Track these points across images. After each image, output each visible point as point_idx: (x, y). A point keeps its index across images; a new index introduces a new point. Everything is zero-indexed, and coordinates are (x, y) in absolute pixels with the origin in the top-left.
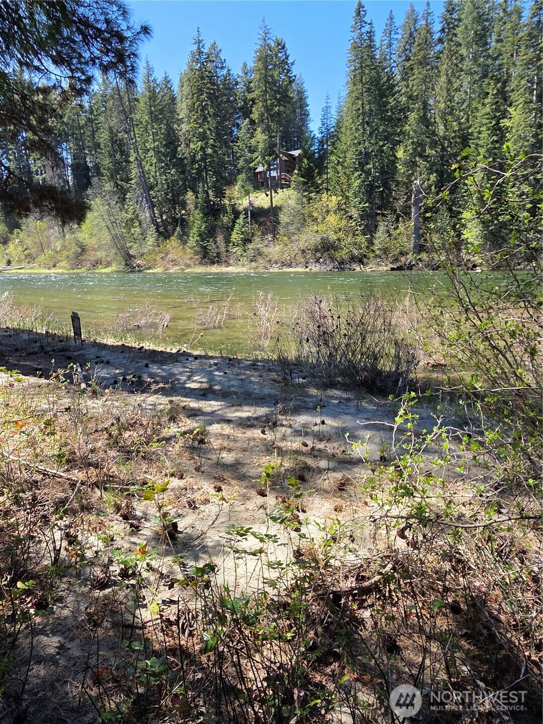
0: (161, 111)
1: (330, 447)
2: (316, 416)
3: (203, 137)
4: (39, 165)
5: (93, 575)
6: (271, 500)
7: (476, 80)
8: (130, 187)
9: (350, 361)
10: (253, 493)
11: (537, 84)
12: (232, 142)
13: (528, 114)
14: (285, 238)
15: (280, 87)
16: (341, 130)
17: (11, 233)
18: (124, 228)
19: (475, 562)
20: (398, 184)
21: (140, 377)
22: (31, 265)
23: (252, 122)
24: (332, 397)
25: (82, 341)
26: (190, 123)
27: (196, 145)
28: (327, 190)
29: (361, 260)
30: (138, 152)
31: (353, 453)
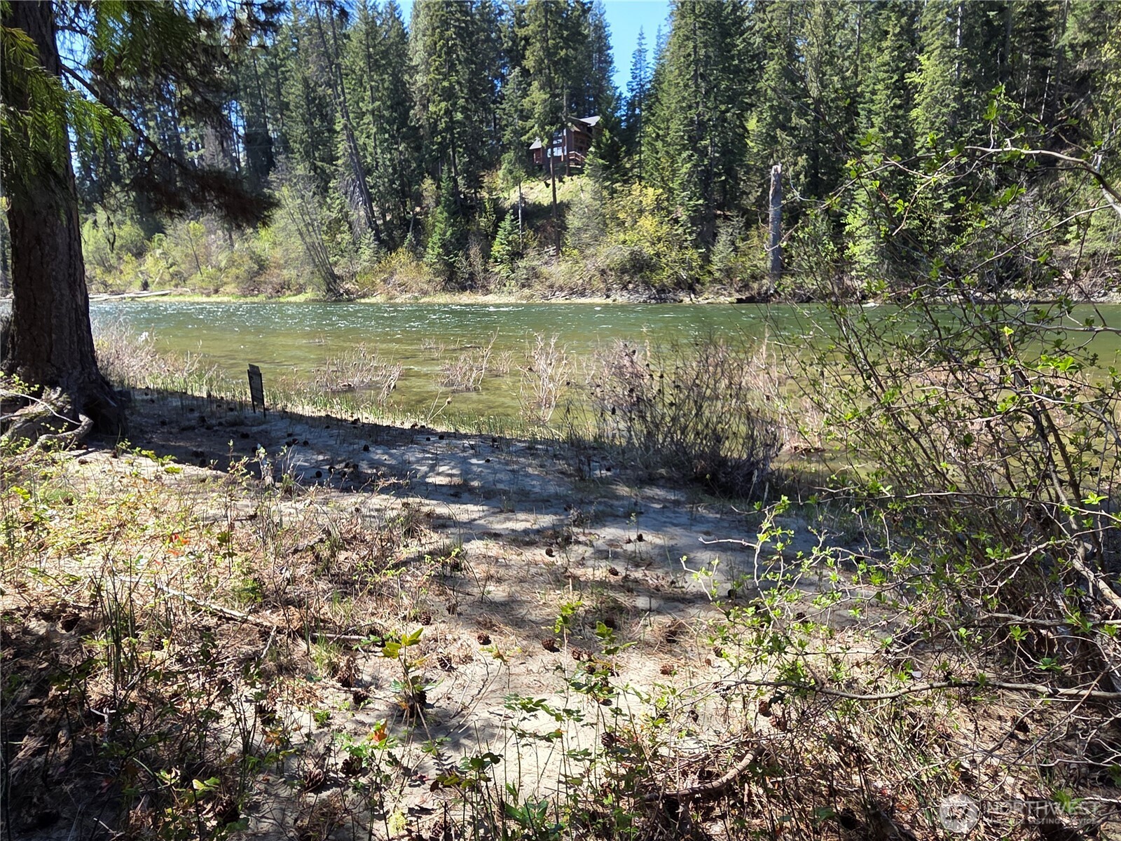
0: (385, 54)
1: (651, 577)
2: (629, 529)
3: (449, 95)
4: (195, 135)
5: (303, 770)
6: (565, 657)
7: (868, 12)
8: (336, 170)
9: (678, 443)
10: (537, 646)
11: (962, 19)
12: (494, 102)
13: (948, 66)
14: (576, 252)
15: (568, 19)
16: (663, 86)
17: (150, 239)
18: (326, 234)
19: (875, 751)
20: (749, 169)
21: (356, 467)
22: (180, 290)
23: (525, 72)
24: (652, 499)
25: (265, 409)
26: (429, 73)
27: (438, 107)
28: (641, 178)
29: (691, 286)
30: (348, 117)
31: (686, 585)
